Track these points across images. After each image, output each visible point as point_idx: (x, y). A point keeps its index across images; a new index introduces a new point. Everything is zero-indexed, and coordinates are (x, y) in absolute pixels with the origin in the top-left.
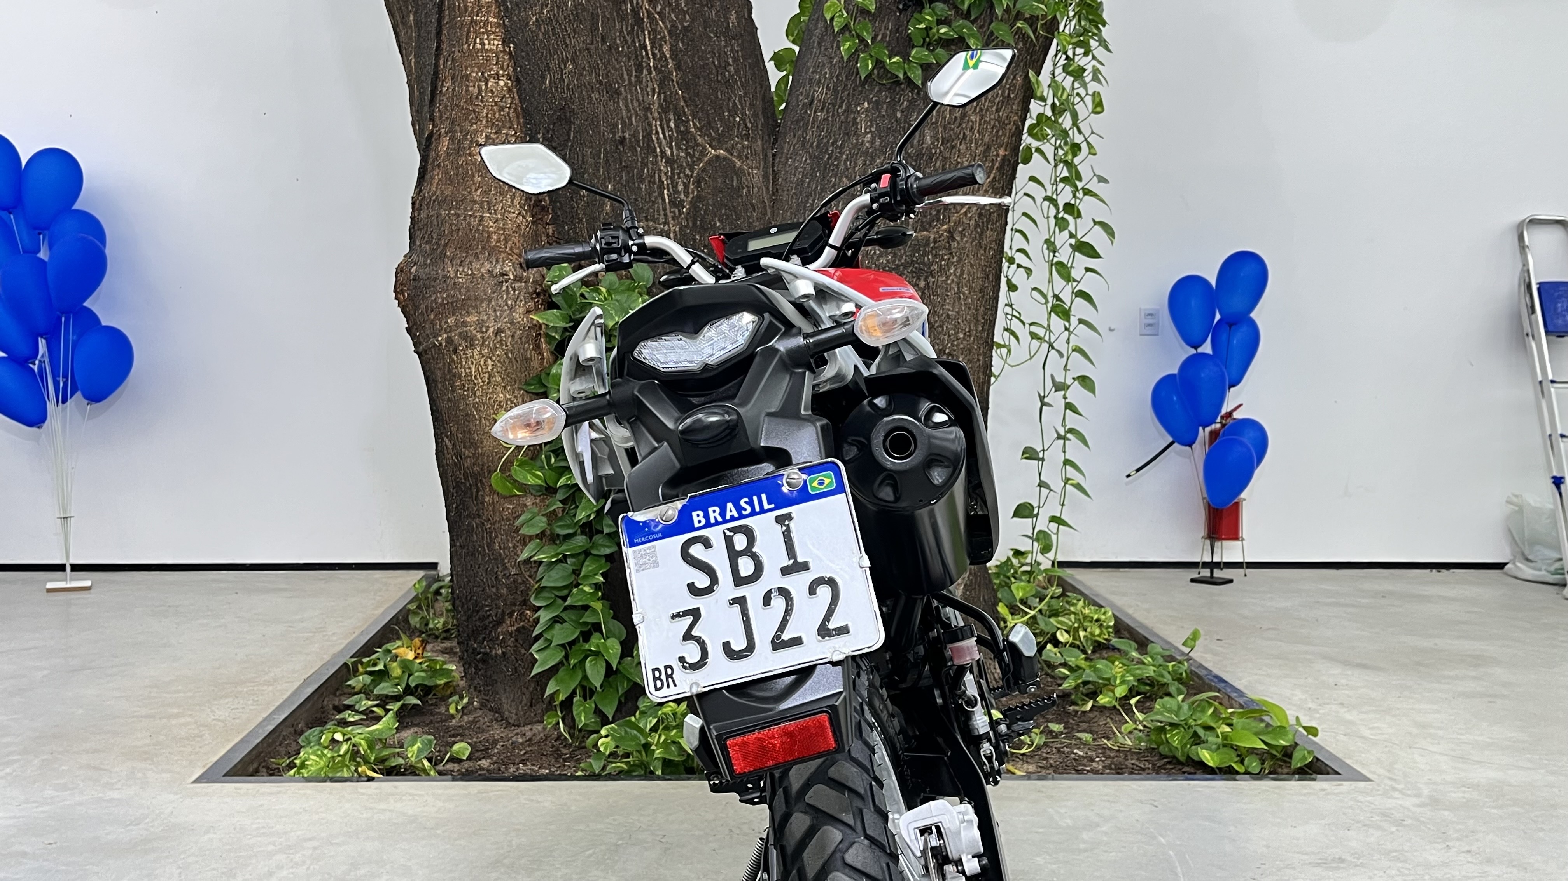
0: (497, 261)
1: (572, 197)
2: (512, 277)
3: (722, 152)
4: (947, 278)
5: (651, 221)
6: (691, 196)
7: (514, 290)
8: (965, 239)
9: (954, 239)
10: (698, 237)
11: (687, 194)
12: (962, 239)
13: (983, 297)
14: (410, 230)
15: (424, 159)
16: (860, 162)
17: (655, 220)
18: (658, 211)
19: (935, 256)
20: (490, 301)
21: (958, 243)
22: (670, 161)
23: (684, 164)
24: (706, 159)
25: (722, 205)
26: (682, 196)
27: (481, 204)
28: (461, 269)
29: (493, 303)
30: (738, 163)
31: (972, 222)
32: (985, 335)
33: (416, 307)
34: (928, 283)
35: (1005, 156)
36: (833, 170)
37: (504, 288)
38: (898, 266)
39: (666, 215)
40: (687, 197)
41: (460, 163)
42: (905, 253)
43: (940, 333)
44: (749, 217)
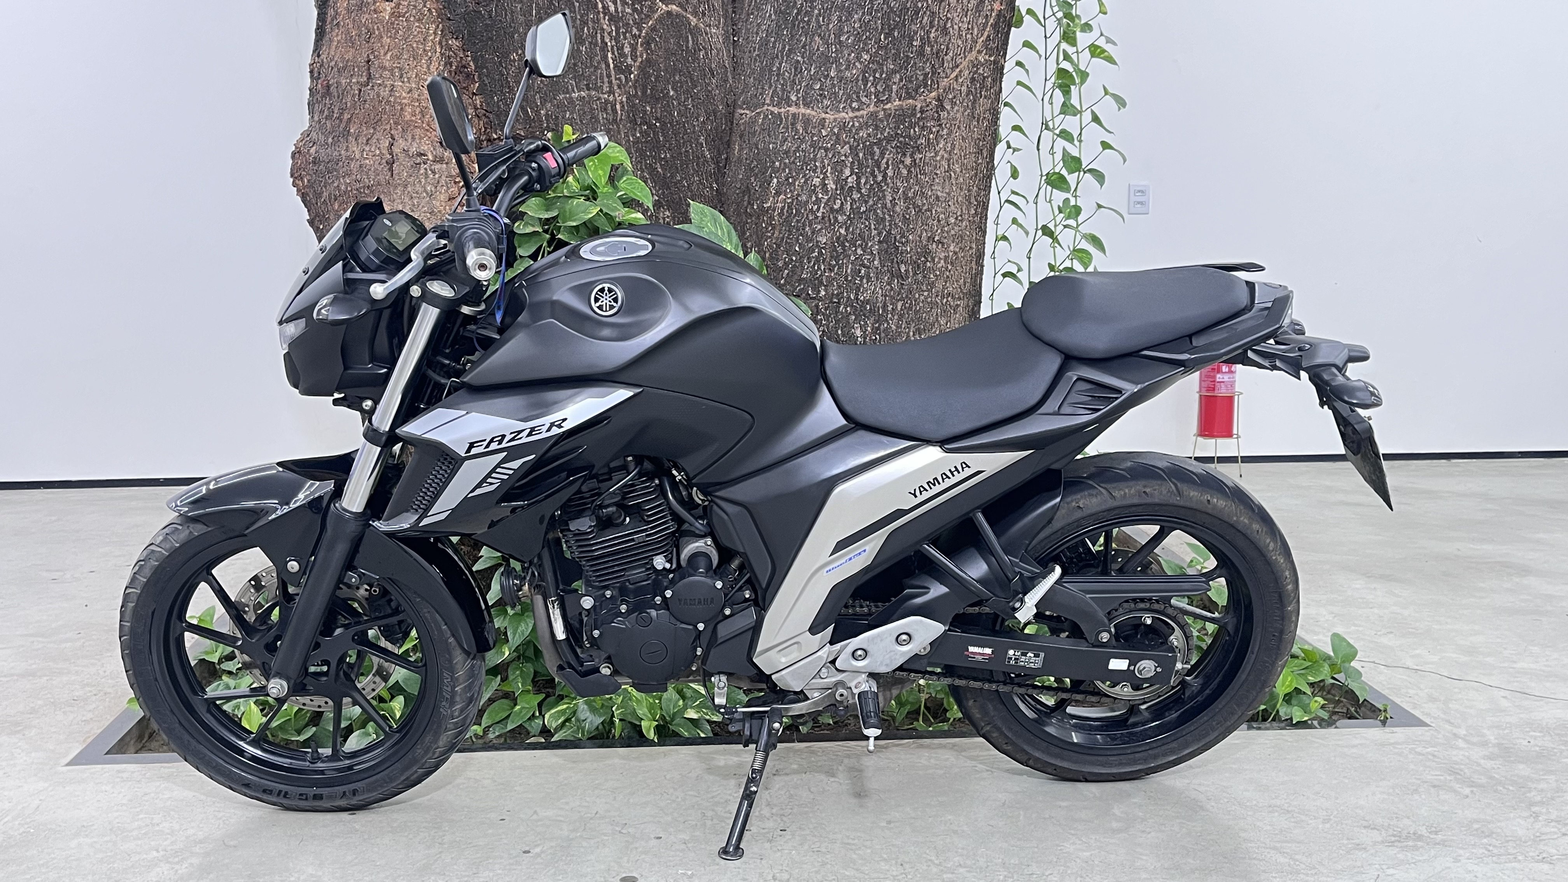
0: (413, 138)
1: (500, 62)
2: (431, 158)
3: (674, 7)
4: (936, 154)
5: (594, 89)
6: (640, 60)
7: (434, 172)
8: (956, 108)
9: (943, 108)
10: (648, 108)
11: (634, 58)
12: (952, 108)
13: (976, 174)
14: (309, 104)
15: (322, 18)
16: (835, 18)
17: (598, 89)
18: (602, 78)
19: (923, 128)
20: (406, 186)
21: (948, 113)
22: (614, 19)
23: (631, 22)
24: (656, 16)
25: (675, 70)
26: (629, 60)
27: (392, 71)
28: (367, 149)
29: (409, 189)
30: (694, 21)
31: (964, 89)
32: (977, 219)
33: (319, 195)
34: (915, 160)
35: (1000, 11)
36: (803, 28)
37: (422, 171)
38: (880, 140)
39: (610, 82)
40: (635, 61)
41: (363, 21)
42: (888, 124)
43: (928, 219)
44: (708, 84)
